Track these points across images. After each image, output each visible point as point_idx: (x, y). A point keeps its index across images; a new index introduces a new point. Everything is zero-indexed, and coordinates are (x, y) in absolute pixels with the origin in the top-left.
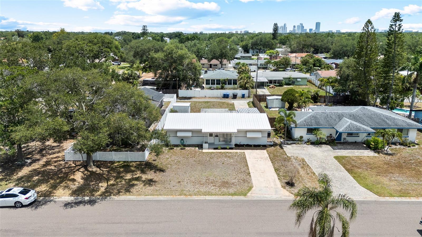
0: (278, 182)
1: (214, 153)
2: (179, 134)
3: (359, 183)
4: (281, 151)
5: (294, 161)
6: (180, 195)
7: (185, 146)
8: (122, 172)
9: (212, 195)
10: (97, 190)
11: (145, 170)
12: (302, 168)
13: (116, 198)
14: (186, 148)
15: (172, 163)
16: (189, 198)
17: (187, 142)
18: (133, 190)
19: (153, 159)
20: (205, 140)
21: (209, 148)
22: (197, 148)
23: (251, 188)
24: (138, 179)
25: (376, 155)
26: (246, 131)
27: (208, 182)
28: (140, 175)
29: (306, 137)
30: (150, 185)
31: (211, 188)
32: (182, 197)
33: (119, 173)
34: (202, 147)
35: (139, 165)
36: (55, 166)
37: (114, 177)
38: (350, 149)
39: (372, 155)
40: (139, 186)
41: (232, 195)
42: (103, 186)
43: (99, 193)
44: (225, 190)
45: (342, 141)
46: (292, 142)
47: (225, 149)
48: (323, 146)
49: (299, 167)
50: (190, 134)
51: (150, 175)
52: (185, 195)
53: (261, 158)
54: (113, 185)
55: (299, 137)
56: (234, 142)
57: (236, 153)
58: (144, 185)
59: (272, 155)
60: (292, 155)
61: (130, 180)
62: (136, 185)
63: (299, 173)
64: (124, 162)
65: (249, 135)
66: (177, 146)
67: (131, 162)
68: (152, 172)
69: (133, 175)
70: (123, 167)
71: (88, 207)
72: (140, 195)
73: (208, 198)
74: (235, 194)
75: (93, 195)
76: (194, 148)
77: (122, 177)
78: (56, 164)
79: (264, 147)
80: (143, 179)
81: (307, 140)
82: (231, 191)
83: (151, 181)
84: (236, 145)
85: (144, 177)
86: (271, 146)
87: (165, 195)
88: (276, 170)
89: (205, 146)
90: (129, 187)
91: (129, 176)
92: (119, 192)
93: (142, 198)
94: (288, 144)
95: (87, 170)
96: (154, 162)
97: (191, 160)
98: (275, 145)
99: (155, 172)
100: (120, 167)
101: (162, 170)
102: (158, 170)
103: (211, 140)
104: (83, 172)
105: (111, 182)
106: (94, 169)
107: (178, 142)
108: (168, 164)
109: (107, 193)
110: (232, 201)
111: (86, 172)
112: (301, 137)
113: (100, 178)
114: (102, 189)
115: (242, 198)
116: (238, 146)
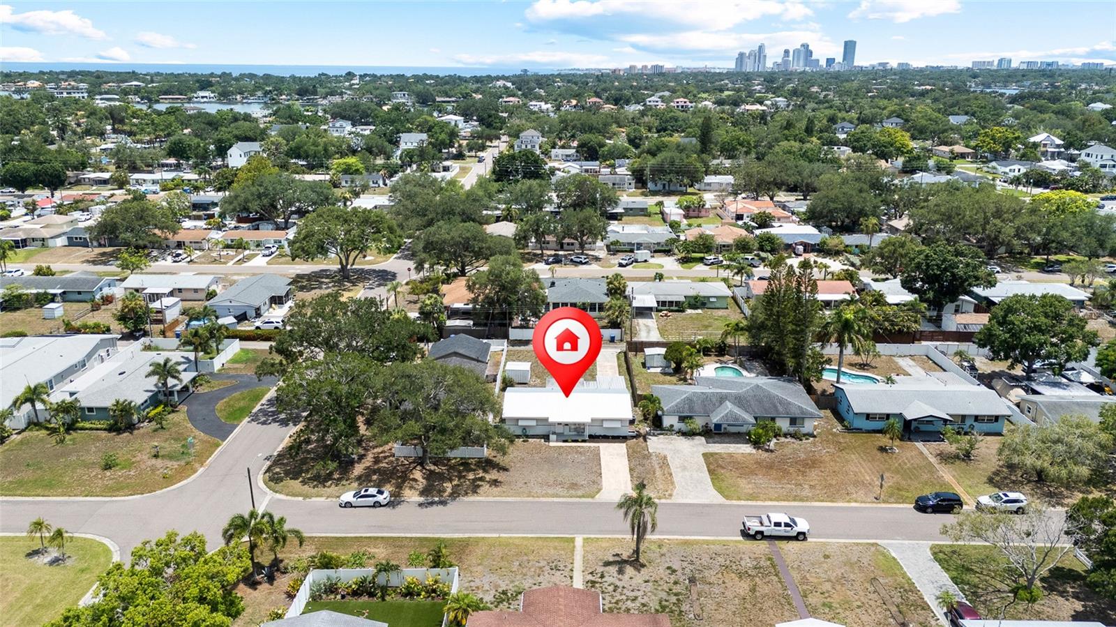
0: (629, 482)
1: (563, 447)
2: (521, 423)
3: (714, 485)
4: (644, 445)
5: (654, 458)
6: (528, 497)
7: (528, 437)
8: (463, 471)
9: (560, 497)
10: (444, 491)
11: (487, 468)
12: (661, 467)
13: (465, 499)
14: (530, 440)
15: (515, 460)
16: (537, 499)
17: (530, 432)
18: (480, 491)
19: (493, 454)
20: (552, 429)
21: (557, 441)
22: (543, 440)
23: (600, 490)
24: (482, 479)
25: (754, 451)
26: (603, 420)
27: (556, 483)
28: (483, 475)
29: (678, 425)
30: (496, 486)
31: (559, 490)
32: (530, 499)
33: (460, 472)
34: (549, 439)
35: (479, 462)
36: (387, 463)
37: (456, 476)
38: (727, 443)
39: (749, 452)
40: (485, 487)
41: (580, 497)
42: (448, 486)
43: (447, 494)
44: (573, 492)
45: (722, 431)
46: (659, 432)
47: (576, 441)
48: (697, 437)
49: (657, 466)
50: (534, 423)
51: (493, 475)
52: (533, 496)
53: (618, 455)
54: (458, 485)
55: (668, 425)
56: (587, 433)
57: (590, 447)
58: (490, 486)
59: (631, 451)
60: (655, 450)
61: (475, 480)
62: (482, 486)
63: (654, 474)
64: (462, 458)
65: (606, 425)
66: (518, 437)
67: (469, 458)
68: (495, 471)
69: (475, 475)
70: (462, 464)
71: (440, 507)
72: (487, 496)
73: (556, 500)
74: (583, 496)
75: (442, 496)
76: (538, 440)
77: (464, 477)
78: (386, 461)
79: (623, 439)
80: (488, 479)
81: (677, 430)
82: (580, 493)
83: (496, 481)
84: (591, 436)
85: (488, 477)
86: (633, 437)
87: (512, 496)
88: (631, 470)
89: (553, 437)
90: (475, 488)
91: (471, 476)
92: (467, 494)
93: (491, 499)
94: (654, 435)
95: (424, 468)
96: (494, 459)
97: (537, 457)
98: (638, 436)
99: (498, 472)
100: (459, 465)
101: (506, 470)
102: (501, 469)
103: (559, 430)
104: (421, 471)
105: (455, 482)
106: (433, 468)
107: (519, 432)
108: (511, 461)
109: (455, 494)
110: (579, 503)
111: (424, 471)
112: (672, 426)
113: (442, 477)
114: (449, 490)
115: (590, 500)
116: (593, 438)
